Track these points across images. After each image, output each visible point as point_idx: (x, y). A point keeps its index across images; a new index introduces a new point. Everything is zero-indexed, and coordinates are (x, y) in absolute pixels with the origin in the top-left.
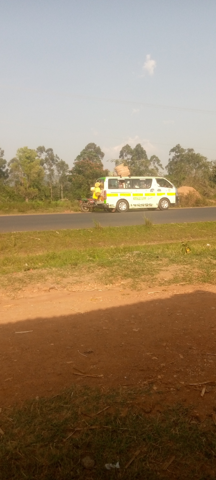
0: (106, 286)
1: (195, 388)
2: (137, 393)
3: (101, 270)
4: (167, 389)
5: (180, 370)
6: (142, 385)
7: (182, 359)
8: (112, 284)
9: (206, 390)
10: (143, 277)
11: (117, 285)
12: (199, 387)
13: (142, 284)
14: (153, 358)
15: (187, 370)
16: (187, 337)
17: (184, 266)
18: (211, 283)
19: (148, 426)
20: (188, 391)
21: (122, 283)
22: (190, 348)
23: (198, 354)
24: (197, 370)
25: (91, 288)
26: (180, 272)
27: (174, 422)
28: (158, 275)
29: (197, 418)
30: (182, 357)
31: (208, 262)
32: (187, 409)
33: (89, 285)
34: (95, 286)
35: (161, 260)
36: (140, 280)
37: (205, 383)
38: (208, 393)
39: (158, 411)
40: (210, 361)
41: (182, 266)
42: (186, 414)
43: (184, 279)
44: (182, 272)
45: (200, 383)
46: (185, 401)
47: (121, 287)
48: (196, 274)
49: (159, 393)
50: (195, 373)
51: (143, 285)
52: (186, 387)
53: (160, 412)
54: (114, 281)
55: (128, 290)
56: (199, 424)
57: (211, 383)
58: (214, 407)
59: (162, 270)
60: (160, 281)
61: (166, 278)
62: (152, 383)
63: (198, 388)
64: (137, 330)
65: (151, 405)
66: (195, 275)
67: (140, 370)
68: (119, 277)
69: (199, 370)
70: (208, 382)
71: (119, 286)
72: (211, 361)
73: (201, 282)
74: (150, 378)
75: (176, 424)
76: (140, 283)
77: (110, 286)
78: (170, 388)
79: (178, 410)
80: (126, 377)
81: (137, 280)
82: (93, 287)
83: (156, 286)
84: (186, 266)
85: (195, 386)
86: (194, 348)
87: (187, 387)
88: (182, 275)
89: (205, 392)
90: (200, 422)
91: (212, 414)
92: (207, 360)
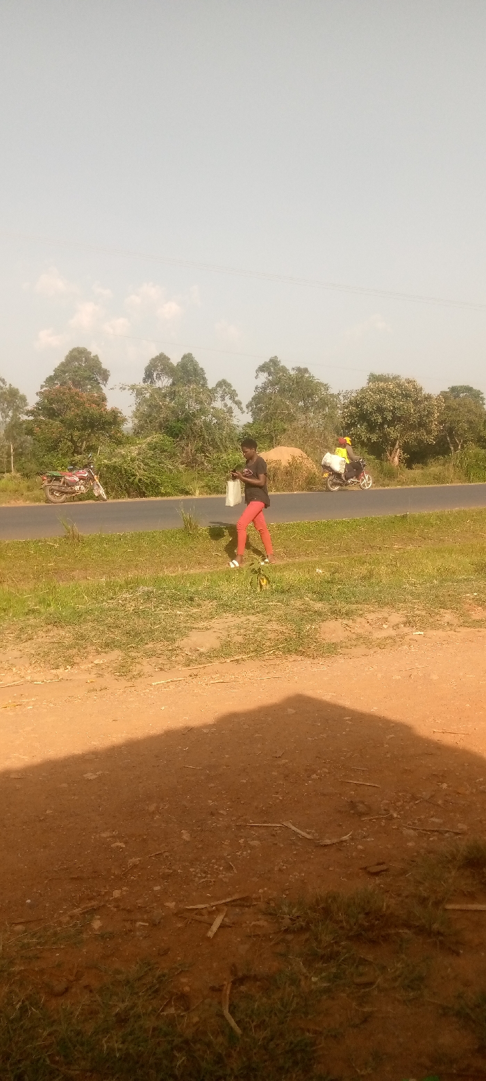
0: (54, 671)
1: (198, 917)
2: (46, 943)
3: (51, 634)
4: (128, 925)
5: (175, 871)
6: (65, 919)
7: (185, 843)
8: (72, 665)
9: (226, 920)
10: (150, 645)
11: (82, 667)
12: (210, 913)
13: (145, 663)
14: (113, 845)
15: (192, 870)
16: (212, 785)
17: (248, 617)
18: (303, 654)
19: (45, 1034)
20: (180, 925)
21: (96, 662)
22: (212, 814)
23: (228, 827)
24: (216, 869)
25: (16, 679)
26: (235, 631)
27: (117, 1014)
28: (185, 640)
29: (183, 1000)
30: (186, 836)
31: (303, 607)
32: (164, 976)
33: (14, 669)
34: (29, 671)
35: (199, 605)
36: (139, 655)
37: (228, 900)
38: (227, 927)
39: (86, 987)
40: (252, 843)
41: (243, 618)
42: (156, 991)
43: (242, 648)
44: (242, 631)
45: (212, 904)
46: (166, 953)
47: (94, 671)
48: (271, 635)
49: (102, 936)
50: (209, 876)
51: (146, 666)
52: (176, 914)
53: (91, 991)
54: (77, 660)
55: (108, 679)
56: (183, 1016)
57: (240, 899)
58: (234, 965)
59: (199, 628)
60: (189, 654)
61: (202, 647)
62: (93, 911)
63: (206, 917)
64: (94, 777)
65: (75, 971)
66: (269, 636)
67: (72, 879)
68: (91, 649)
69: (221, 868)
70: (236, 897)
71: (88, 671)
72: (256, 843)
73: (281, 653)
74: (90, 899)
75: (122, 1020)
76: (140, 660)
77: (67, 671)
78: (136, 921)
79: (139, 979)
80: (29, 901)
81: (133, 654)
82: (22, 674)
83: (177, 667)
84: (253, 618)
85: (199, 912)
86: (221, 812)
87: (179, 914)
88: (240, 639)
89: (220, 927)
90: (187, 1009)
91: (223, 985)
92: (245, 842)
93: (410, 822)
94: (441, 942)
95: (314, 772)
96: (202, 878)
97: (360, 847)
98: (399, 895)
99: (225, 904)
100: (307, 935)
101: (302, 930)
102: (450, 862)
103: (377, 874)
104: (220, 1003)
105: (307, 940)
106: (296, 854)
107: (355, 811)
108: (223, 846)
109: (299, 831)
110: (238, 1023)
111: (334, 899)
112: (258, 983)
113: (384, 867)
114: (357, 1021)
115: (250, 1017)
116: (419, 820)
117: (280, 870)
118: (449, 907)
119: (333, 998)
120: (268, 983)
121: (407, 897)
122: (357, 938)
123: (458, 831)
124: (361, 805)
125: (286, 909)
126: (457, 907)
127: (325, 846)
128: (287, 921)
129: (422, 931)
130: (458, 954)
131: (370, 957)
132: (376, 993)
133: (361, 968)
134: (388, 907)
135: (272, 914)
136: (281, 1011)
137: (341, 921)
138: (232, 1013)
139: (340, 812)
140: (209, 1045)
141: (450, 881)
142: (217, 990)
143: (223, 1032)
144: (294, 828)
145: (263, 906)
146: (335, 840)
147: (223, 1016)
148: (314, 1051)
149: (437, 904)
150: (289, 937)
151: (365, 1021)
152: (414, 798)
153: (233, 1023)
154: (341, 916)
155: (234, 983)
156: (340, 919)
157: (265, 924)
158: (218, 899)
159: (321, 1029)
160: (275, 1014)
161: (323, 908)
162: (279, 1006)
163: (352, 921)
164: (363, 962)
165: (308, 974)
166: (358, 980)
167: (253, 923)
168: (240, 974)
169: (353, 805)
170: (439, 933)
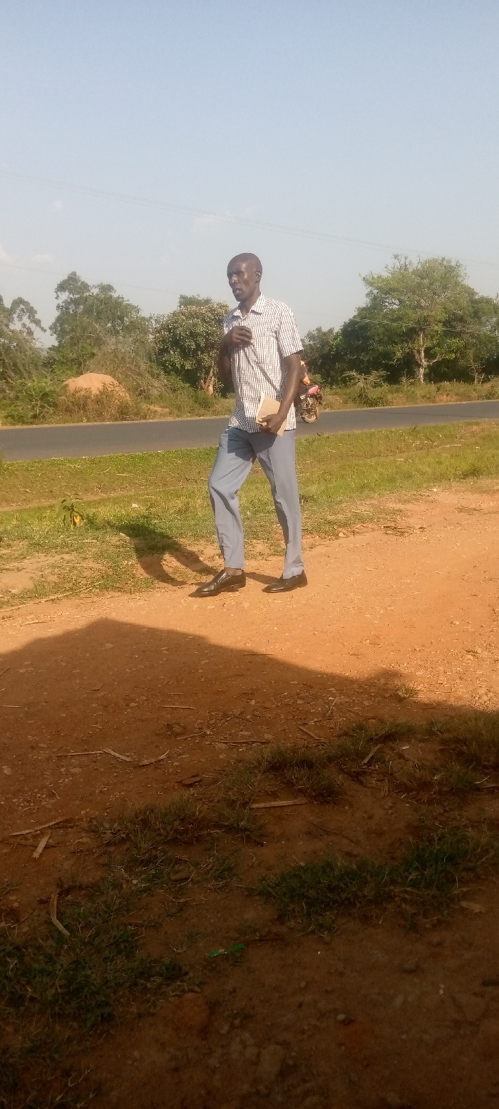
1: (23, 842)
7: (8, 777)
9: (51, 841)
12: (35, 837)
15: (14, 801)
16: (32, 722)
17: (63, 556)
18: (120, 590)
20: (5, 851)
22: (33, 748)
23: (49, 759)
24: (39, 797)
26: (50, 570)
29: (13, 914)
30: (7, 771)
31: (118, 543)
35: (9, 546)
37: (51, 824)
38: (53, 847)
40: (73, 771)
41: (57, 557)
43: (57, 588)
44: (56, 570)
45: (36, 828)
48: (87, 573)
50: (32, 804)
56: (14, 928)
57: (66, 821)
58: (60, 879)
59: (6, 569)
60: (1, 596)
61: (14, 588)
63: (31, 840)
66: (85, 574)
69: (44, 796)
70: (60, 819)
72: (77, 770)
73: (97, 590)
84: (67, 557)
85: (24, 837)
86: (42, 745)
87: (4, 841)
88: (54, 579)
89: (45, 848)
90: (17, 921)
91: (50, 898)
92: (67, 770)
93: (222, 738)
94: (248, 837)
95: (133, 701)
96: (25, 806)
97: (177, 764)
98: (211, 802)
99: (50, 828)
100: (127, 845)
101: (123, 841)
102: (255, 767)
103: (191, 785)
104: (48, 913)
105: (128, 849)
106: (117, 776)
107: (171, 732)
108: (45, 776)
109: (117, 755)
110: (66, 927)
111: (152, 811)
112: (83, 892)
113: (198, 779)
114: (174, 910)
115: (77, 920)
116: (230, 735)
117: (101, 792)
118: (255, 806)
119: (152, 896)
120: (93, 891)
121: (218, 802)
122: (174, 842)
123: (263, 741)
124: (177, 726)
125: (107, 826)
126: (262, 805)
127: (143, 766)
128: (108, 835)
129: (231, 829)
130: (262, 845)
131: (185, 857)
132: (190, 885)
133: (176, 867)
134: (200, 812)
135: (93, 831)
136: (106, 912)
137: (159, 829)
138: (59, 919)
139: (157, 735)
140: (39, 948)
141: (256, 784)
142: (44, 902)
143: (52, 936)
144: (113, 753)
145: (85, 825)
146: (153, 761)
147: (51, 923)
148: (138, 940)
149: (244, 805)
150: (111, 849)
151: (181, 910)
152: (225, 715)
153: (61, 927)
154: (158, 826)
155: (60, 894)
156: (158, 827)
157: (88, 840)
158: (42, 824)
159: (142, 922)
160: (100, 914)
161: (142, 820)
162: (103, 907)
163: (169, 828)
164: (178, 861)
165: (129, 878)
166: (174, 877)
167: (78, 840)
168: (66, 886)
169: (169, 727)
170: (246, 830)
